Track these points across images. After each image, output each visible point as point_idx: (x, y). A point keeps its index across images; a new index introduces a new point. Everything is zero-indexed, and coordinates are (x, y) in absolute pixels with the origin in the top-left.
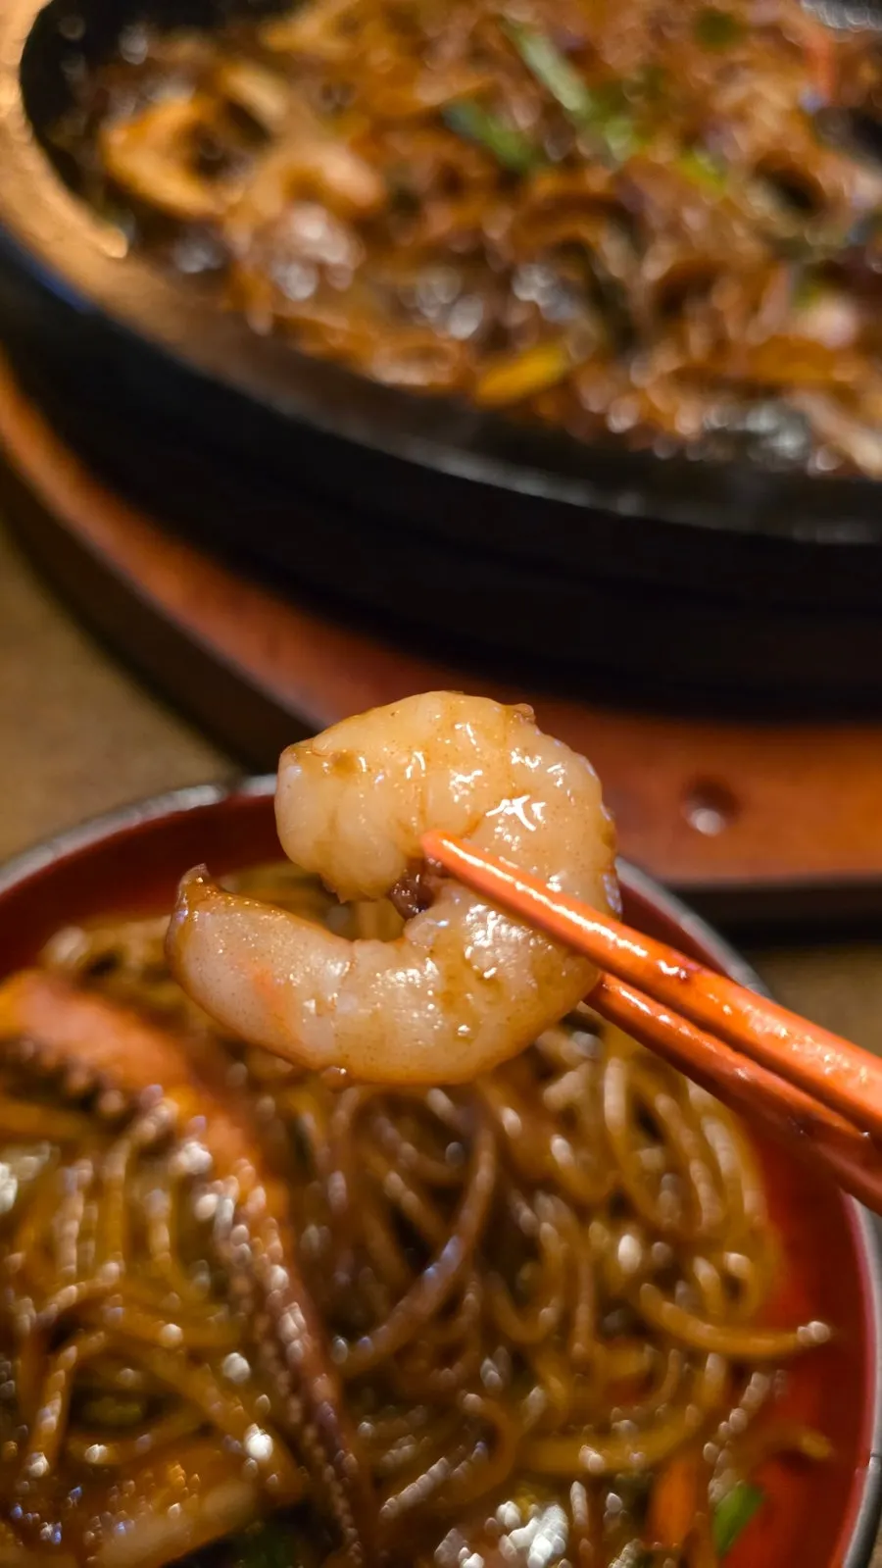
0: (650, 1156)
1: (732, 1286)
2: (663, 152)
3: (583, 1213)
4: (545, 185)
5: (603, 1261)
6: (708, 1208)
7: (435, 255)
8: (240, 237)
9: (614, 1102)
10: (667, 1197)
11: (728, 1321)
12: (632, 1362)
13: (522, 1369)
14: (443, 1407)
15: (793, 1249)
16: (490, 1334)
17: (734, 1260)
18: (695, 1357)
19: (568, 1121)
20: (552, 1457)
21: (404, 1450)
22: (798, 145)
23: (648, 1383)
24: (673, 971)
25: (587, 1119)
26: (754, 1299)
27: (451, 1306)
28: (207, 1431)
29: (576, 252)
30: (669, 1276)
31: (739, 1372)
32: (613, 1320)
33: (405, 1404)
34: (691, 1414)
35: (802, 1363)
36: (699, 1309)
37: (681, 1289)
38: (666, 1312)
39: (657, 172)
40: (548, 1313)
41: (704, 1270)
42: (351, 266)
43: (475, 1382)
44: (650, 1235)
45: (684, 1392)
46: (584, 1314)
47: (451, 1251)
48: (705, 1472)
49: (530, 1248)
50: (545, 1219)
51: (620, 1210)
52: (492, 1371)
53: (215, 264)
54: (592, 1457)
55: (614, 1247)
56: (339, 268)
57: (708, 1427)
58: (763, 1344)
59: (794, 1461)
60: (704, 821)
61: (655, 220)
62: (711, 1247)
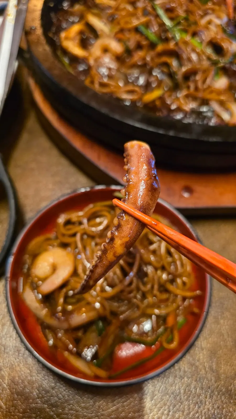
0: (170, 259)
1: (184, 283)
2: (188, 38)
3: (156, 269)
4: (160, 48)
5: (160, 278)
6: (180, 269)
7: (134, 66)
8: (92, 62)
9: (163, 249)
10: (172, 267)
11: (183, 290)
12: (165, 296)
13: (144, 296)
14: (129, 301)
15: (196, 277)
16: (138, 289)
17: (184, 279)
18: (176, 296)
19: (154, 252)
20: (149, 311)
21: (123, 308)
22: (220, 36)
23: (167, 300)
24: (154, 223)
25: (158, 252)
26: (188, 285)
27: (131, 283)
28: (88, 304)
29: (167, 65)
30: (172, 281)
31: (184, 299)
32: (162, 289)
33: (123, 300)
34: (174, 305)
35: (196, 298)
36: (177, 287)
37: (174, 284)
38: (171, 287)
39: (186, 43)
40: (149, 286)
41: (179, 281)
42: (115, 68)
43: (135, 297)
44: (169, 274)
45: (174, 301)
46: (156, 287)
47: (132, 274)
48: (177, 316)
49: (146, 274)
50: (149, 270)
51: (163, 268)
52: (139, 296)
53: (86, 68)
54: (157, 311)
55: (162, 275)
56: (113, 69)
57: (178, 308)
58: (188, 294)
59: (193, 314)
60: (186, 195)
61: (185, 56)
62: (180, 276)
